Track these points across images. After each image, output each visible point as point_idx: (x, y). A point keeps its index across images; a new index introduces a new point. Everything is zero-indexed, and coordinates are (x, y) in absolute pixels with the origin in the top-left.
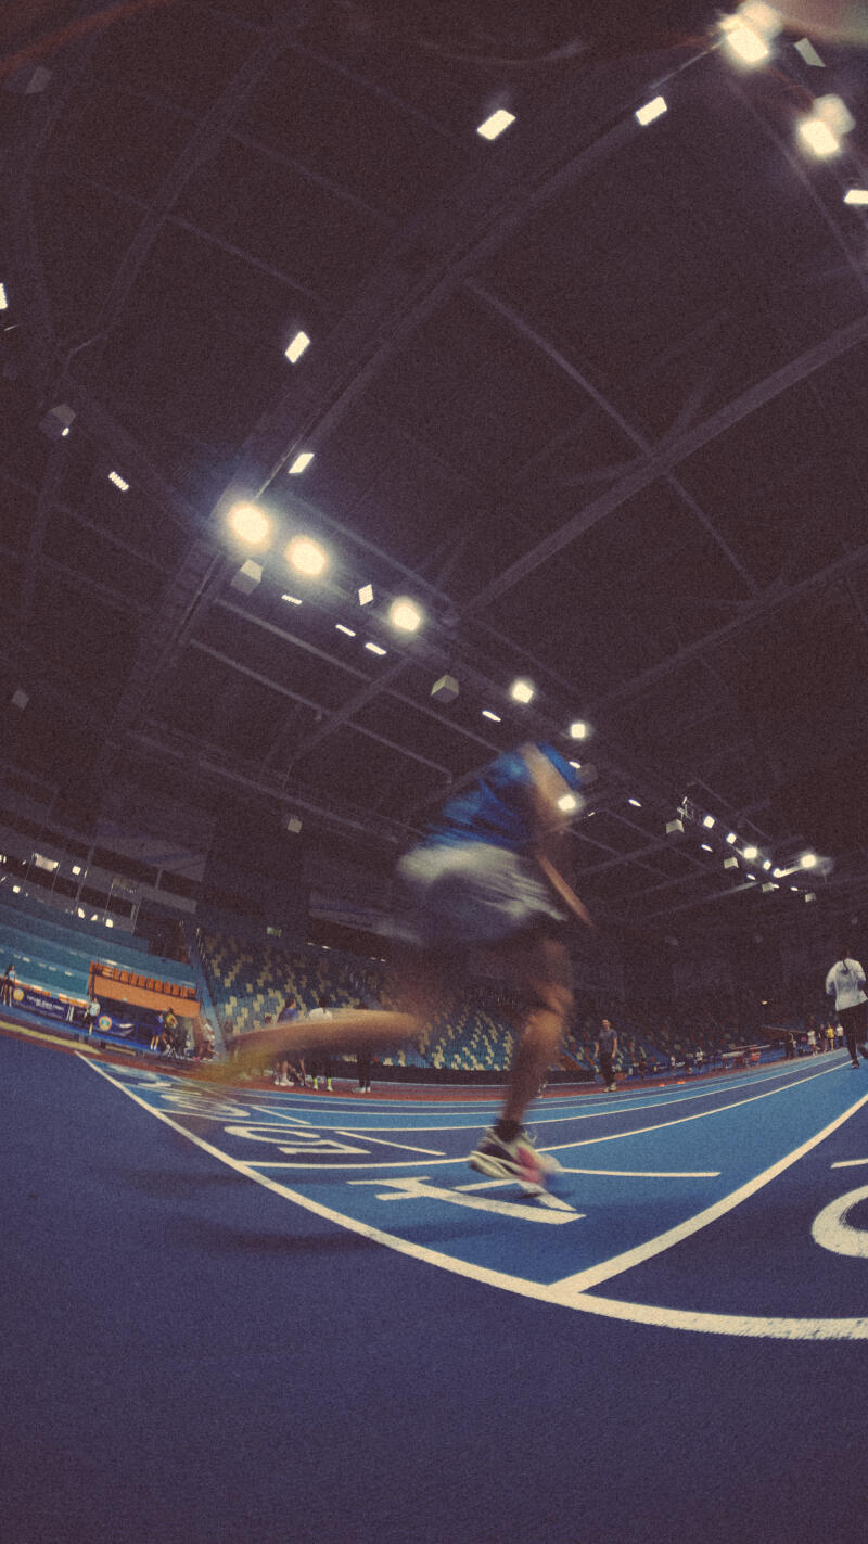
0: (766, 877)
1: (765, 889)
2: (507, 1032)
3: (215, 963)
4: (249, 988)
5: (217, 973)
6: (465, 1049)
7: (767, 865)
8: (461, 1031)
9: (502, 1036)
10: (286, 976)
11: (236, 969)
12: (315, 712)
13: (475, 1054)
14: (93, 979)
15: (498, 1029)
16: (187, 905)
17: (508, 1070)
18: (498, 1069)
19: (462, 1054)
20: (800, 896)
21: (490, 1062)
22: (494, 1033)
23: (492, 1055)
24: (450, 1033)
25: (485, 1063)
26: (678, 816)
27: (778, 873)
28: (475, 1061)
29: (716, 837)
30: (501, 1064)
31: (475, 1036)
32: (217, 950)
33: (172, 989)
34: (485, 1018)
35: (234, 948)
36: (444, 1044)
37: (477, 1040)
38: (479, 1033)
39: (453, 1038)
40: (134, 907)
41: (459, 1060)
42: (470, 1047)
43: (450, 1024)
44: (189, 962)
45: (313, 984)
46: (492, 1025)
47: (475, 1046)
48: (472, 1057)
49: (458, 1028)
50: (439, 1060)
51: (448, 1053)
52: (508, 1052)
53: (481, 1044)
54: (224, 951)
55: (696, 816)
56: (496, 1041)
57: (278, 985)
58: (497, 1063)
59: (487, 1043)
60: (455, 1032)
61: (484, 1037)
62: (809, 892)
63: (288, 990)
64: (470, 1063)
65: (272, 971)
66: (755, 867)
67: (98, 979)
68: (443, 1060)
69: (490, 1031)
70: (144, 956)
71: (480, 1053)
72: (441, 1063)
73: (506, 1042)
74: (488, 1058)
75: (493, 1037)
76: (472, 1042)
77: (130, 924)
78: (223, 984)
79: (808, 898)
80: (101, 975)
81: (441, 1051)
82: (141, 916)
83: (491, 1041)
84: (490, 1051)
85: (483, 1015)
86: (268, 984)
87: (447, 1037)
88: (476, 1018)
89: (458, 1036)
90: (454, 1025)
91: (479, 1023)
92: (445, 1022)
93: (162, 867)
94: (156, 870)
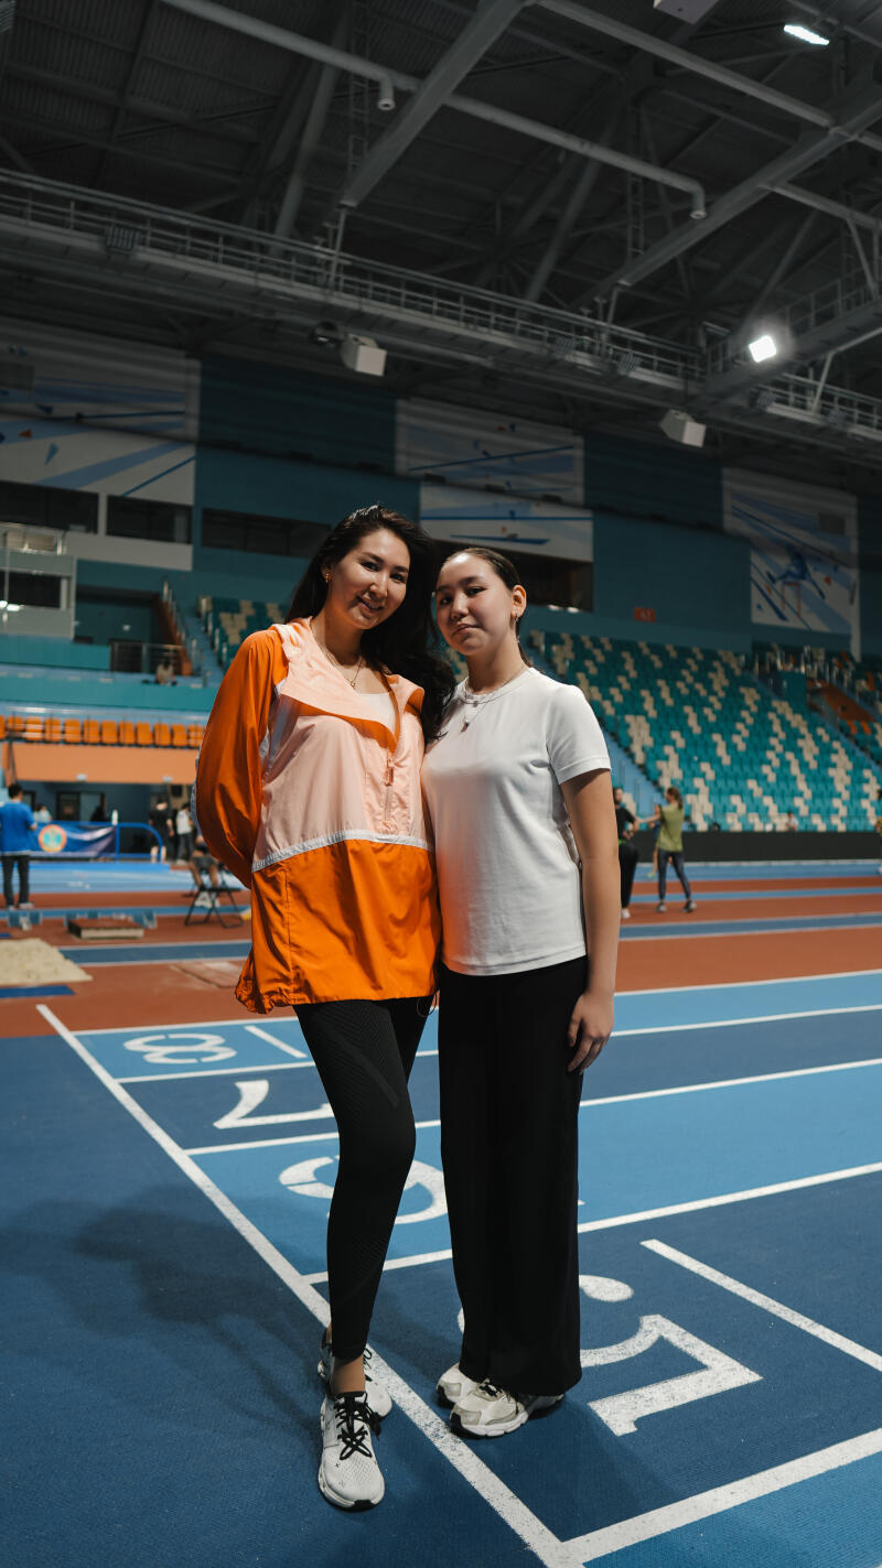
2: (836, 745)
6: (752, 784)
8: (742, 747)
9: (825, 752)
12: (375, 87)
13: (772, 794)
14: (10, 751)
15: (817, 739)
16: (175, 556)
17: (842, 828)
18: (822, 827)
19: (745, 794)
21: (804, 811)
22: (809, 748)
23: (808, 794)
24: (721, 751)
25: (791, 812)
28: (773, 810)
30: (827, 813)
31: (770, 755)
33: (172, 735)
34: (789, 716)
36: (711, 775)
37: (776, 763)
38: (779, 748)
39: (726, 760)
40: (64, 584)
41: (742, 808)
42: (760, 778)
43: (721, 732)
44: (196, 673)
46: (804, 730)
47: (772, 778)
48: (768, 801)
49: (736, 739)
50: (701, 809)
51: (717, 793)
52: (840, 787)
53: (784, 776)
56: (813, 765)
58: (818, 811)
59: (795, 770)
60: (731, 747)
61: (790, 756)
64: (763, 814)
67: (17, 746)
68: (709, 809)
69: (801, 743)
70: (105, 679)
71: (783, 790)
72: (706, 817)
73: (834, 766)
74: (798, 802)
75: (808, 757)
76: (766, 769)
77: (62, 620)
80: (20, 739)
81: (704, 790)
82: (84, 596)
83: (803, 765)
84: (802, 786)
85: (782, 707)
87: (715, 761)
88: (771, 716)
89: (737, 758)
90: (727, 733)
91: (777, 728)
92: (708, 729)
93: (105, 488)
94: (93, 498)
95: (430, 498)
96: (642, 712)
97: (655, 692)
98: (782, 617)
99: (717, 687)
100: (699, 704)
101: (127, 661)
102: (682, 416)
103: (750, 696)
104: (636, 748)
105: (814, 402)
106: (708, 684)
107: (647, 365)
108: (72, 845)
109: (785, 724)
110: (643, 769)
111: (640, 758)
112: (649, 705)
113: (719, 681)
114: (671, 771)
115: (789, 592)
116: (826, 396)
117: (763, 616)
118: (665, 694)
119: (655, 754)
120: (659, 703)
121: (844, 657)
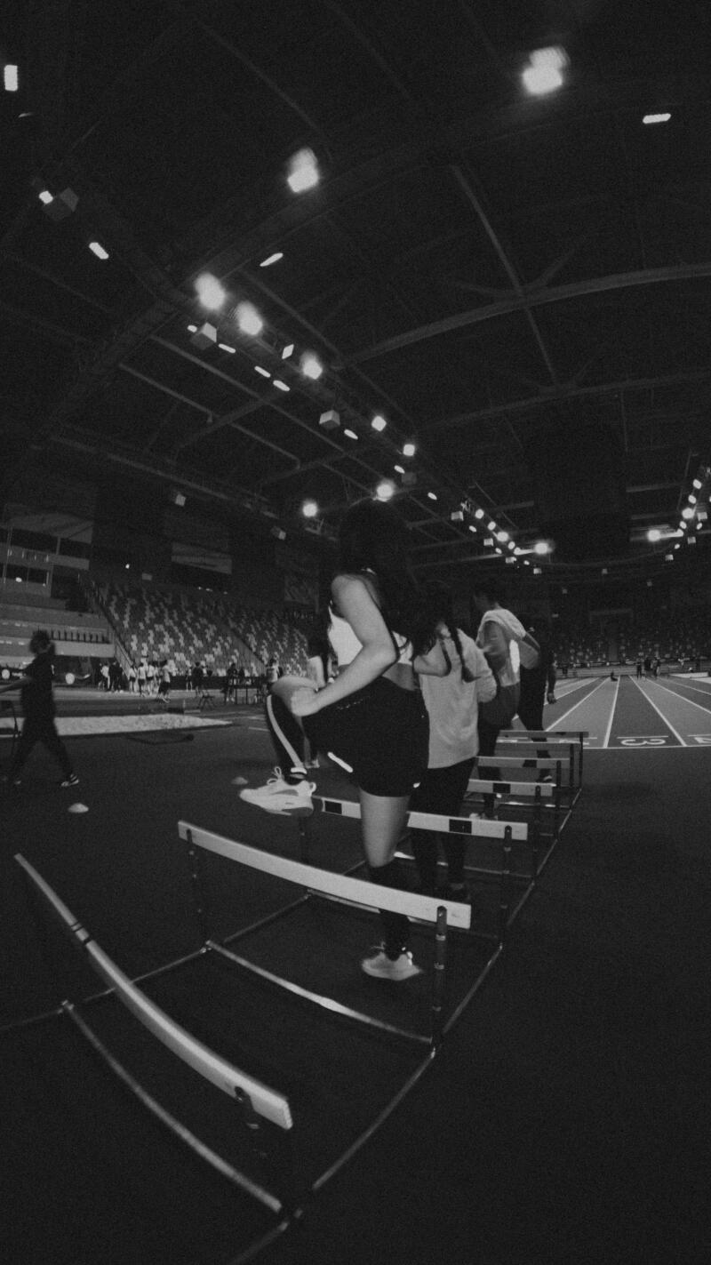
0: (510, 553)
1: (507, 561)
3: (112, 609)
4: (142, 626)
5: (117, 617)
6: (292, 660)
7: (512, 545)
10: (162, 612)
11: (128, 610)
13: (299, 663)
16: (83, 564)
20: (530, 568)
24: (280, 647)
26: (460, 509)
27: (518, 552)
29: (482, 525)
31: (296, 649)
32: (110, 600)
35: (121, 594)
40: (47, 573)
42: (294, 657)
43: (279, 640)
44: (94, 612)
45: (182, 616)
47: (298, 657)
48: (298, 666)
49: (285, 643)
54: (115, 598)
55: (471, 509)
57: (159, 620)
60: (283, 646)
62: (537, 567)
63: (167, 624)
65: (152, 609)
66: (504, 547)
70: (68, 614)
76: (296, 654)
77: (45, 588)
78: (123, 626)
79: (536, 571)
82: (55, 580)
85: (297, 632)
86: (154, 621)
87: (279, 651)
88: (294, 635)
89: (286, 650)
90: (281, 641)
91: (297, 639)
92: (275, 639)
93: (60, 535)
94: (56, 539)
95: (176, 547)
96: (251, 633)
97: (255, 625)
98: (294, 598)
99: (274, 623)
100: (271, 630)
101: (72, 607)
102: (278, 529)
103: (286, 627)
104: (252, 646)
105: (319, 528)
106: (272, 623)
107: (269, 510)
108: (76, 681)
109: (299, 638)
110: (255, 654)
111: (254, 650)
112: (253, 630)
113: (275, 622)
114: (265, 655)
115: (297, 590)
116: (323, 526)
117: (288, 598)
118: (258, 626)
119: (259, 647)
120: (256, 628)
121: (314, 613)
